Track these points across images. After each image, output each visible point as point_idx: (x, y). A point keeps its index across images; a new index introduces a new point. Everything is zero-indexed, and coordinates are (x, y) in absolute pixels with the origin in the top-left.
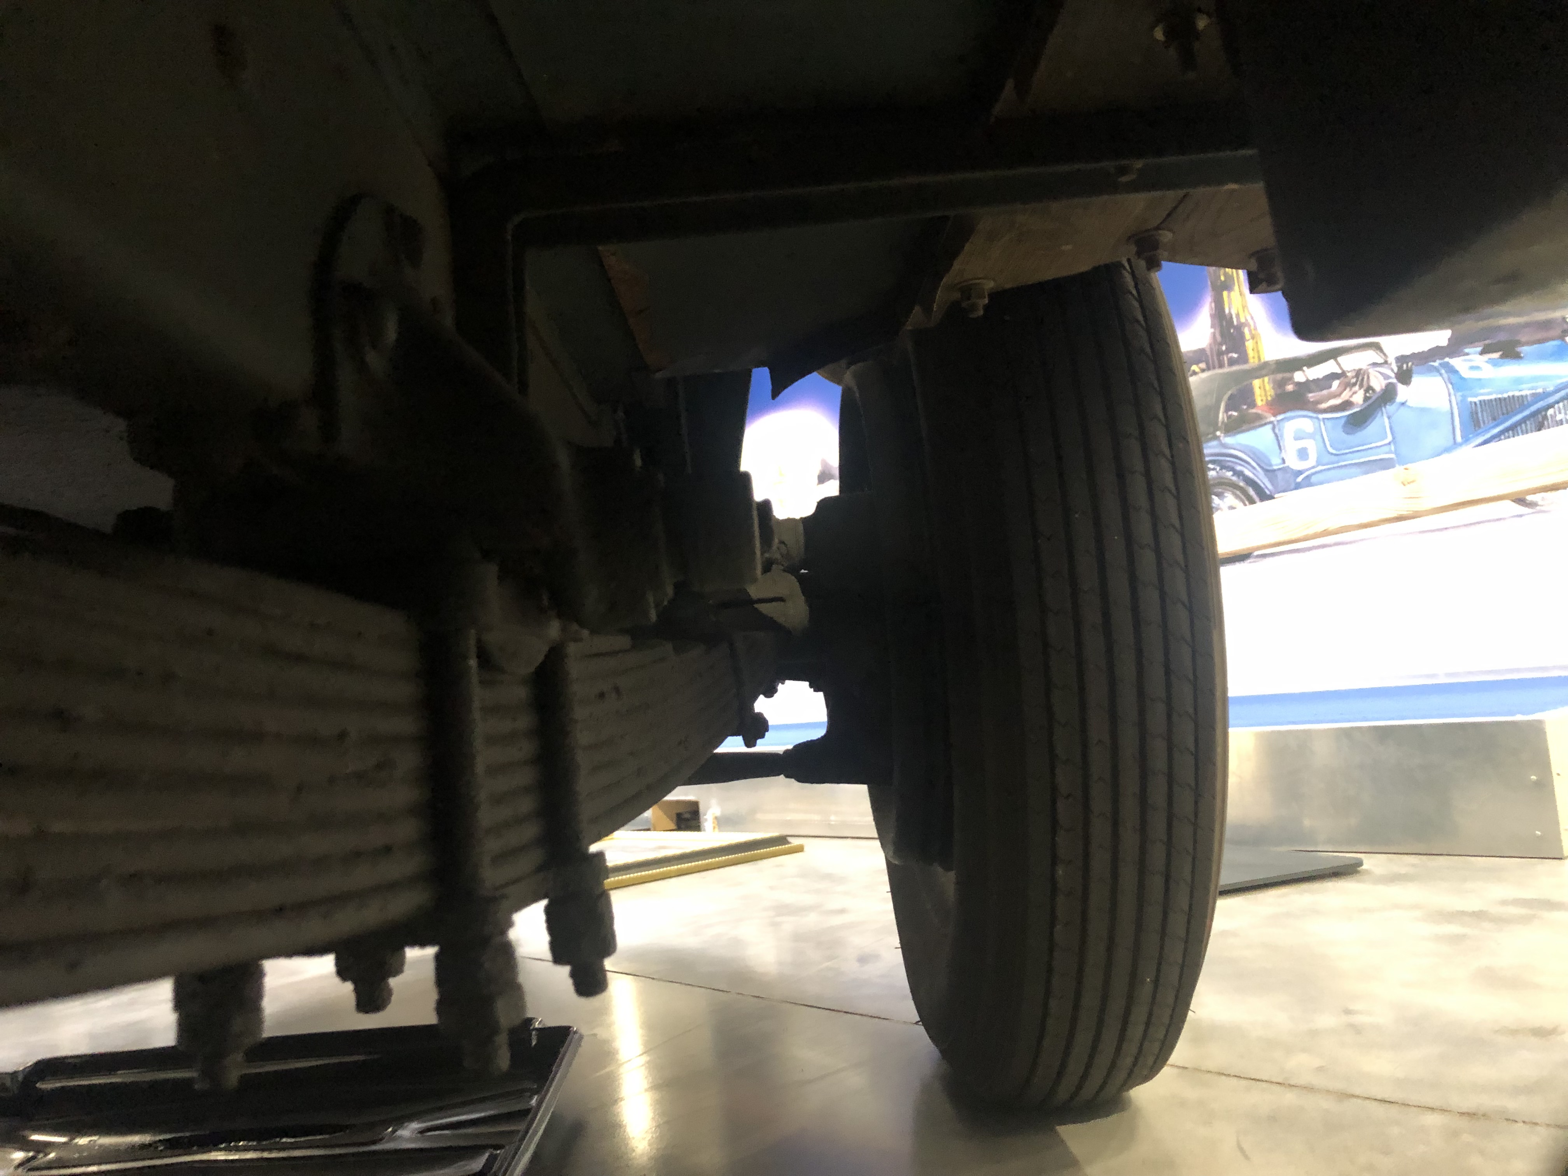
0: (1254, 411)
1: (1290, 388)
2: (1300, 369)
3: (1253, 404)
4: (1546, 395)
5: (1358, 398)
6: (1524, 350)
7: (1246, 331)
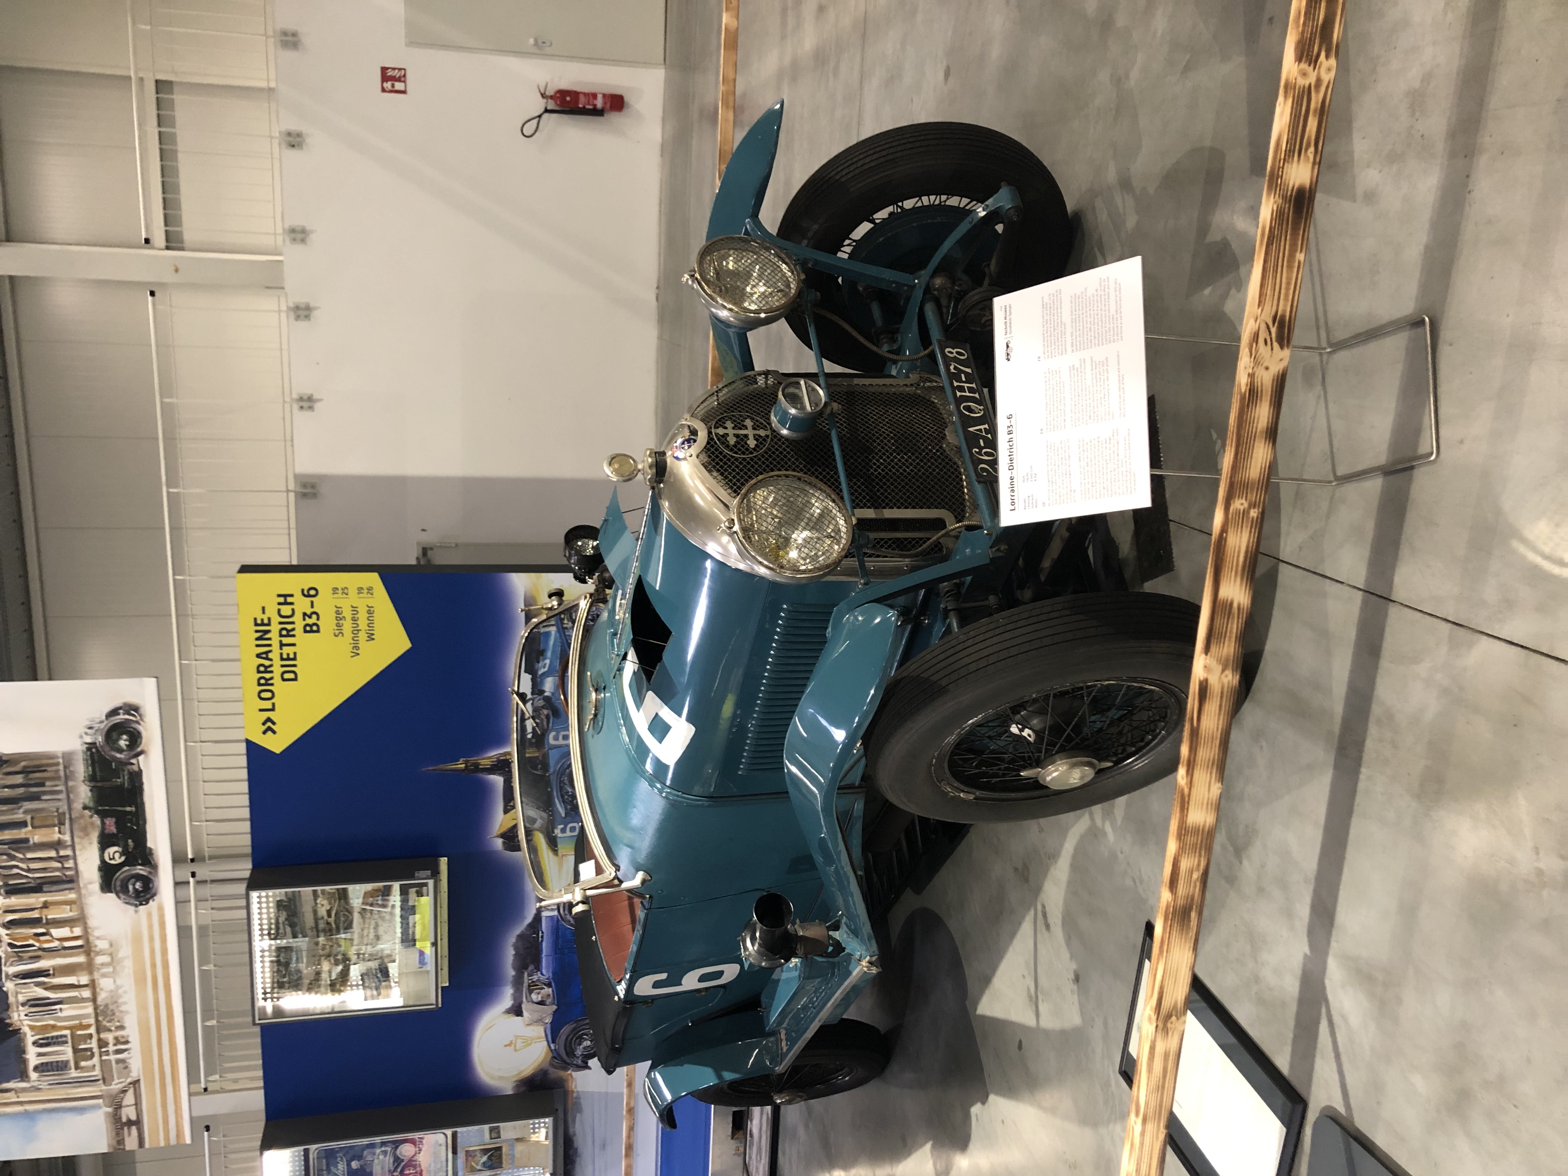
0: (540, 758)
2: (525, 736)
3: (537, 758)
6: (542, 647)
7: (501, 758)
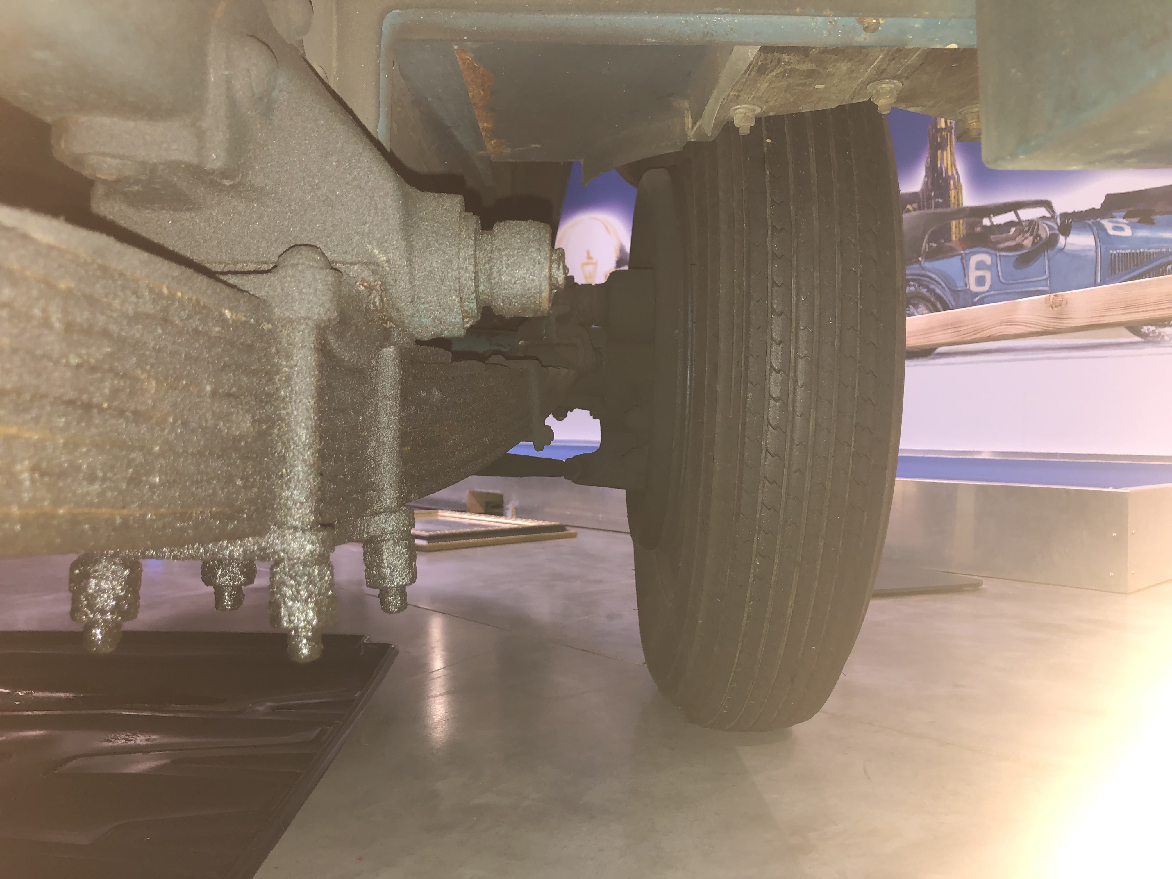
1: (978, 229)
2: (987, 215)
3: (949, 239)
5: (1028, 242)
6: (1157, 218)
7: (951, 182)
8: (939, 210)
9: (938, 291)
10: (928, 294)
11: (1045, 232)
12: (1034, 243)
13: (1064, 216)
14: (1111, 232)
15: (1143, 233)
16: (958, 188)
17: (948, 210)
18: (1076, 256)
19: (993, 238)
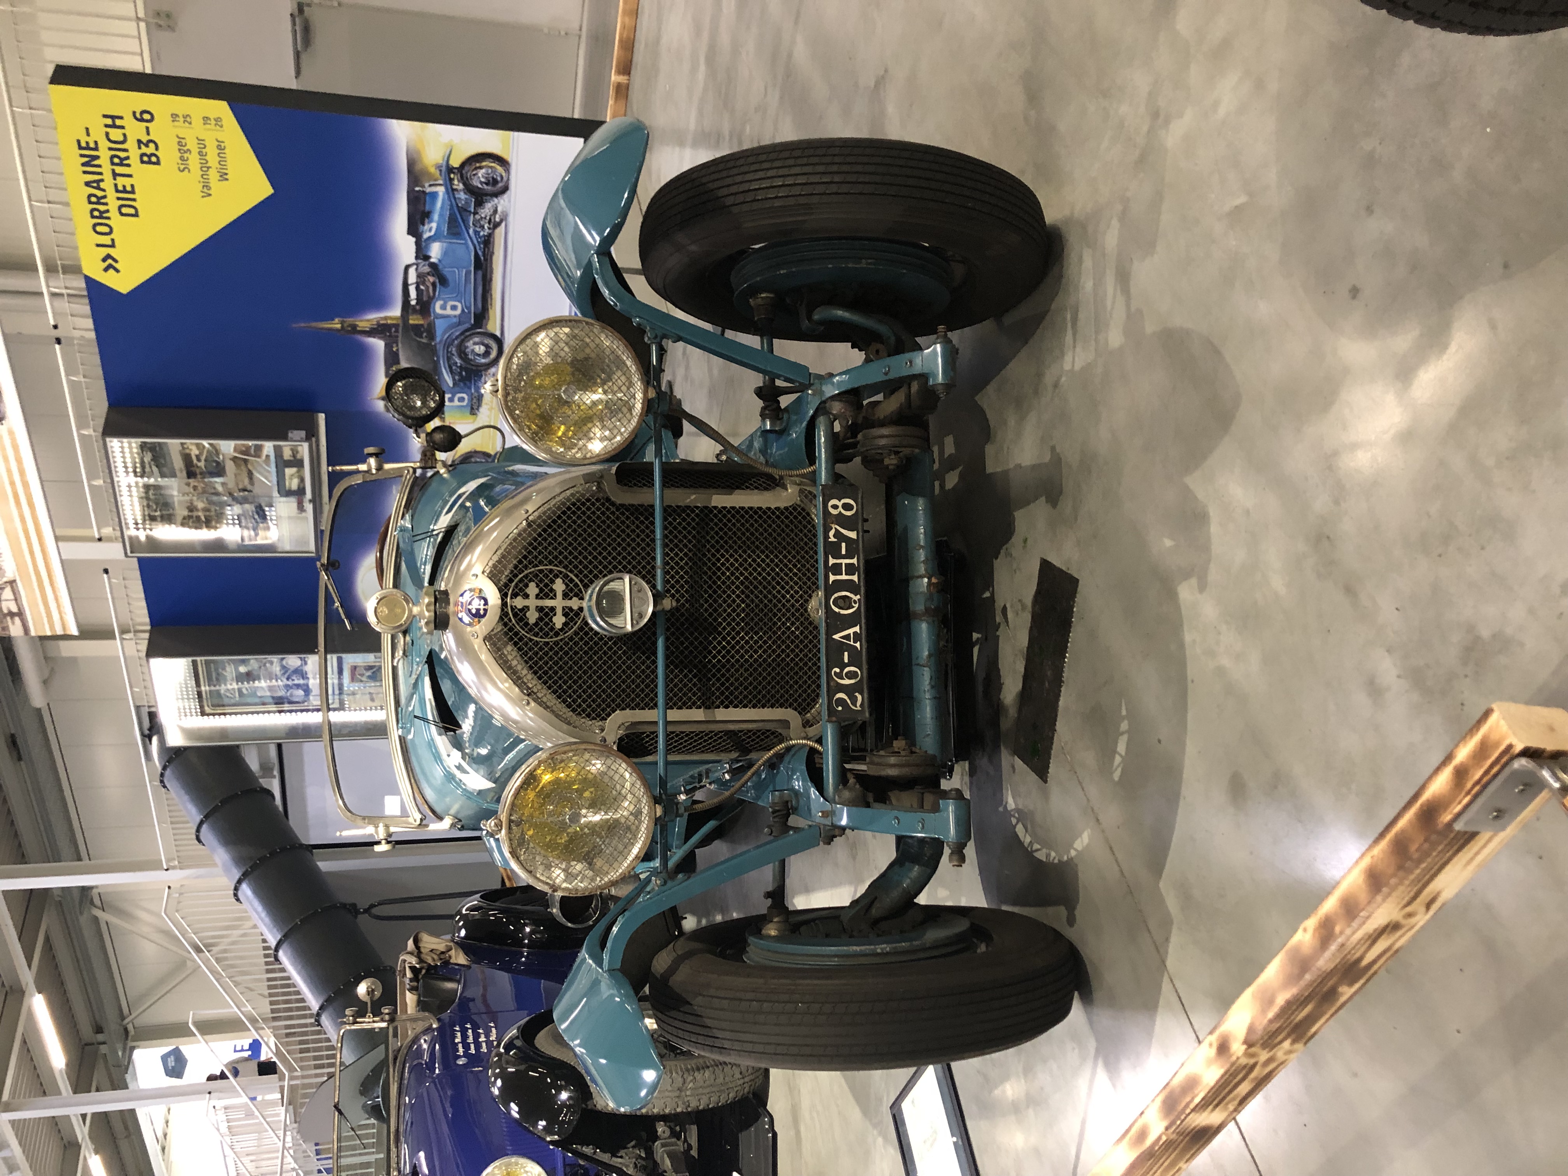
0: (426, 326)
1: (418, 307)
2: (409, 302)
3: (422, 325)
4: (451, 205)
5: (431, 279)
6: (427, 208)
7: (382, 322)
8: (400, 330)
9: (458, 333)
10: (459, 340)
11: (427, 269)
12: (433, 276)
13: (417, 258)
14: (432, 233)
15: (436, 217)
16: (386, 318)
17: (401, 325)
18: (445, 253)
19: (425, 299)
